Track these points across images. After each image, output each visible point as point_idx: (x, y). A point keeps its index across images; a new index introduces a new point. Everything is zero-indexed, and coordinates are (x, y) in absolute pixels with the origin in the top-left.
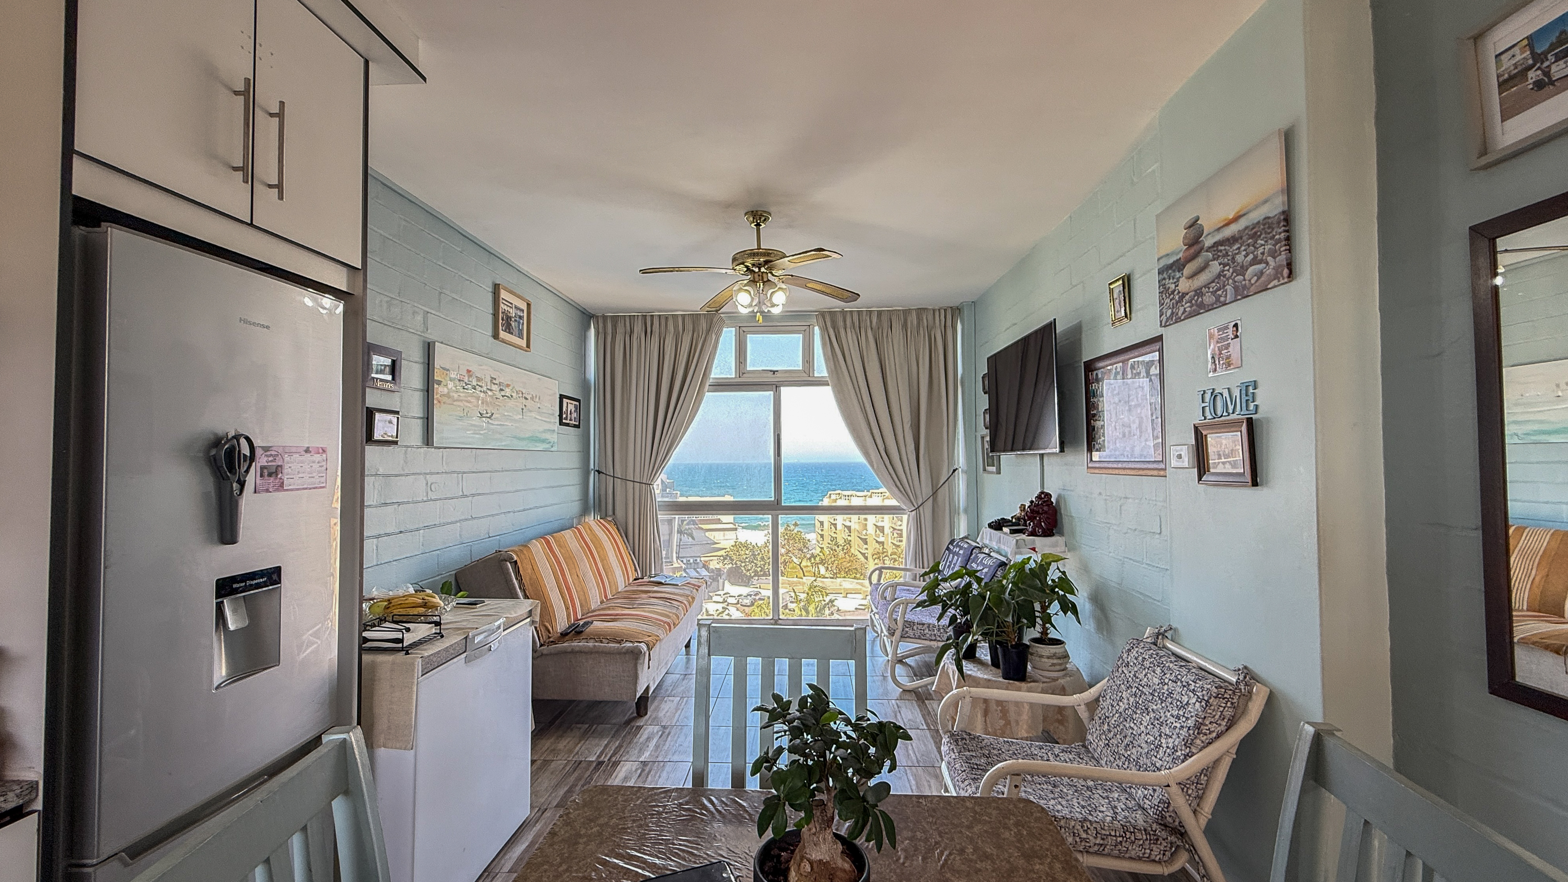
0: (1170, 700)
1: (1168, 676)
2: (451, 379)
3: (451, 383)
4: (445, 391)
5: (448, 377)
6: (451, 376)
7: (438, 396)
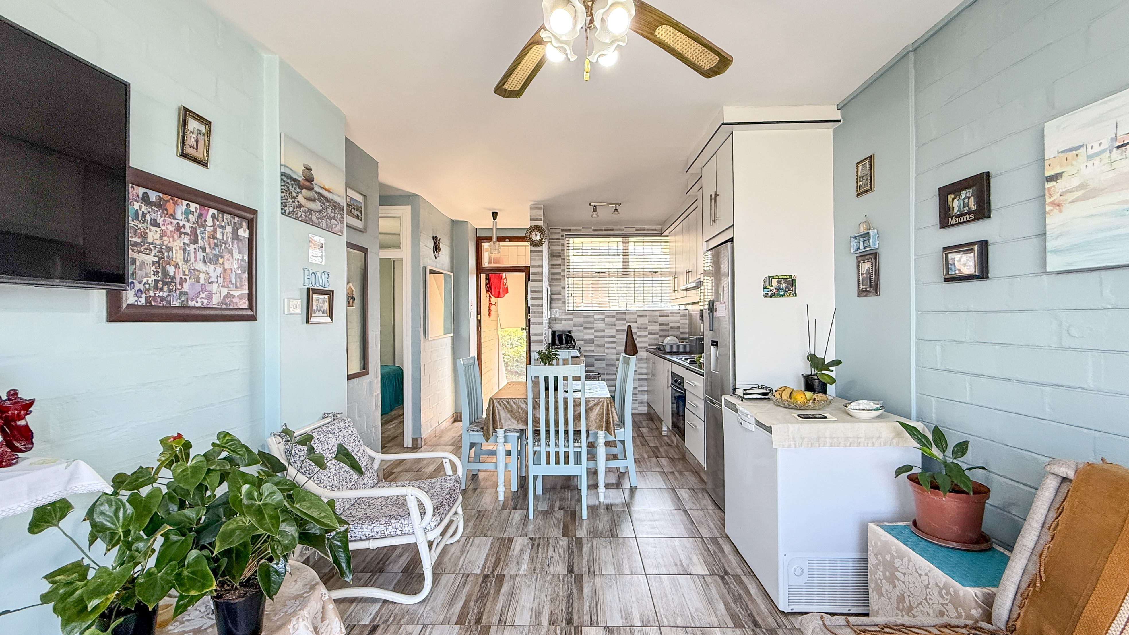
0: (346, 439)
1: (336, 432)
2: (1090, 157)
3: (1090, 164)
4: (1075, 182)
5: (1083, 157)
6: (1090, 152)
7: (1056, 197)
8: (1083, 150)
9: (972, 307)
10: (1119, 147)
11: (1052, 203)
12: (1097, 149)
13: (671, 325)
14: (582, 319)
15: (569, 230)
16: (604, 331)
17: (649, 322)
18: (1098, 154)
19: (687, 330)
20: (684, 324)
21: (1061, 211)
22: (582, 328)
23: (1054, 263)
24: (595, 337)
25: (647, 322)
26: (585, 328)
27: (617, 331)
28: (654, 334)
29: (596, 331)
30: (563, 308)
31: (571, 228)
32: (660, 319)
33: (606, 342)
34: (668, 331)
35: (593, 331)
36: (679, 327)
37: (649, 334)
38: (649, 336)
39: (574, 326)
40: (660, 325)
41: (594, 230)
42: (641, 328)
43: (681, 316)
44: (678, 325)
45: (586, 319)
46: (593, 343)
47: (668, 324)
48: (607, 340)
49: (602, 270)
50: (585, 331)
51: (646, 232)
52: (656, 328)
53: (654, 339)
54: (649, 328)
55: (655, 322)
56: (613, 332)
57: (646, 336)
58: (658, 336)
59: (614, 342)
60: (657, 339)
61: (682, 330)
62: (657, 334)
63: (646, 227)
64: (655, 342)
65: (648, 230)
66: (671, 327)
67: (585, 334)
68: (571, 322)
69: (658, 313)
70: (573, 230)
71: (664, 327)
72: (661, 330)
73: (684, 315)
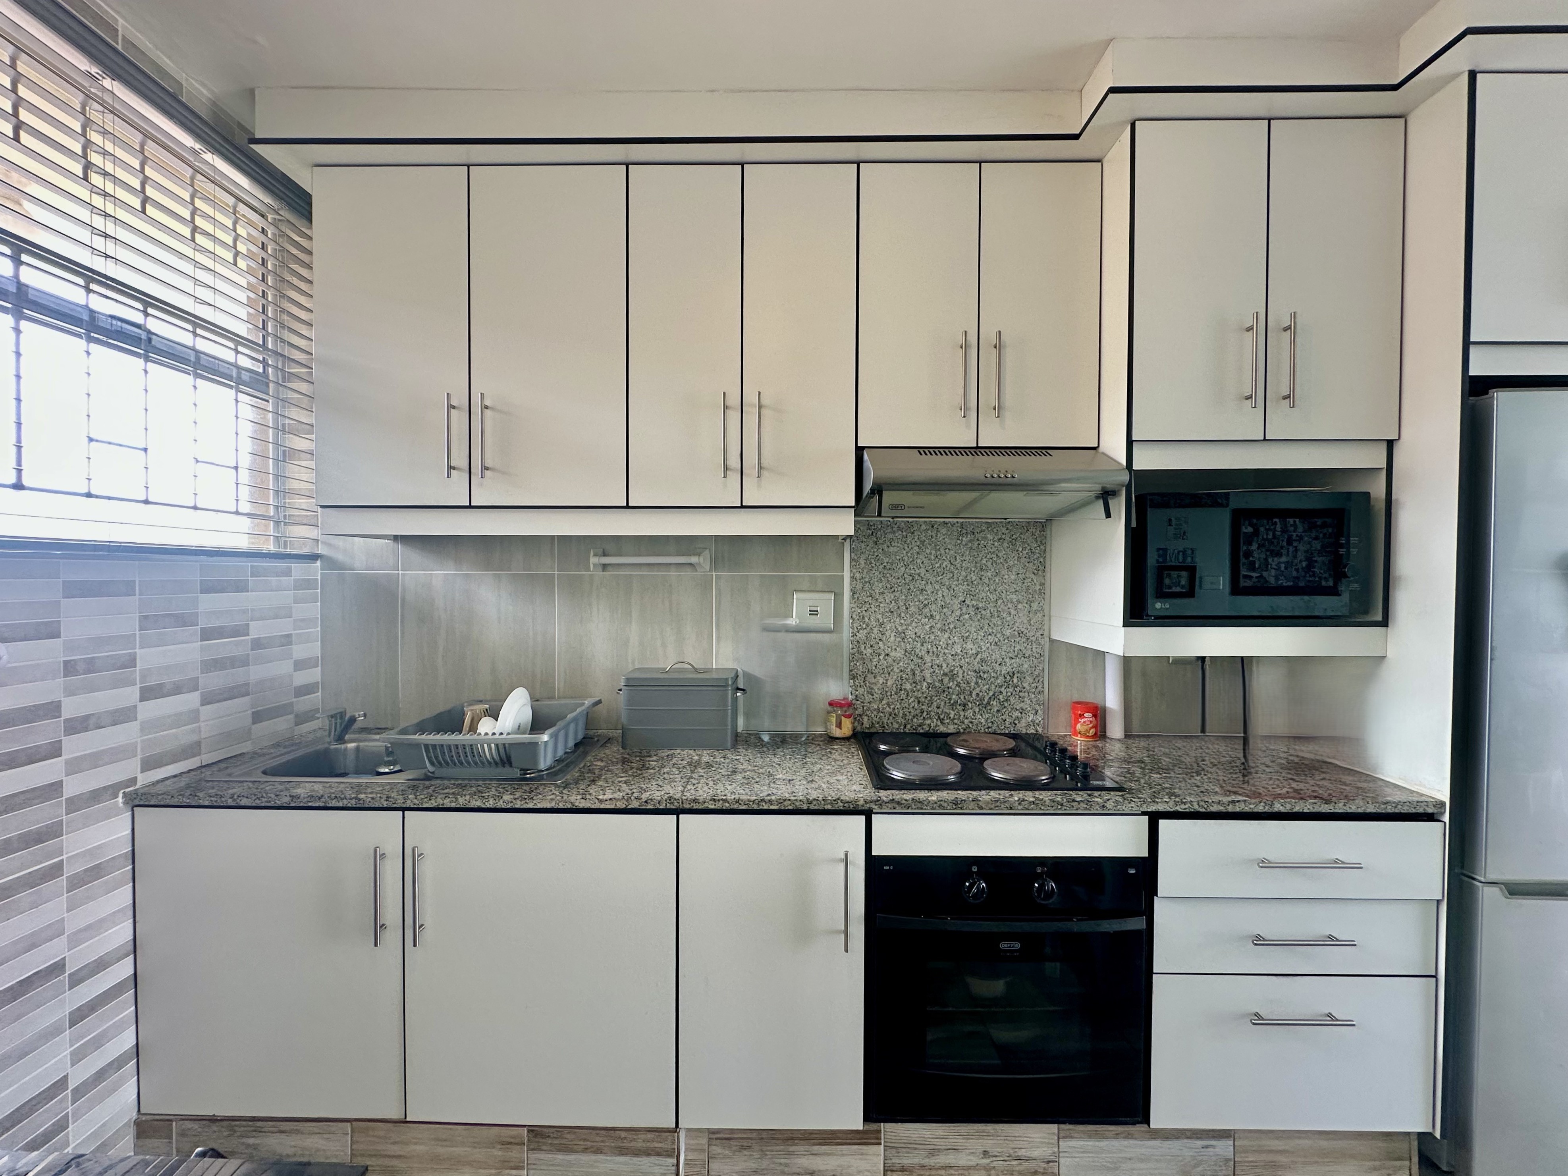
13: (257, 630)
17: (145, 622)
19: (315, 649)
28: (177, 690)
32: (208, 603)
34: (244, 662)
36: (287, 640)
37: (147, 694)
38: (150, 710)
40: (206, 635)
44: (282, 627)
47: (241, 631)
53: (177, 721)
55: (183, 621)
57: (124, 717)
58: (192, 699)
60: (194, 716)
61: (299, 651)
62: (193, 687)
64: (183, 735)
66: (257, 644)
71: (225, 647)
72: (212, 665)
73: (307, 584)
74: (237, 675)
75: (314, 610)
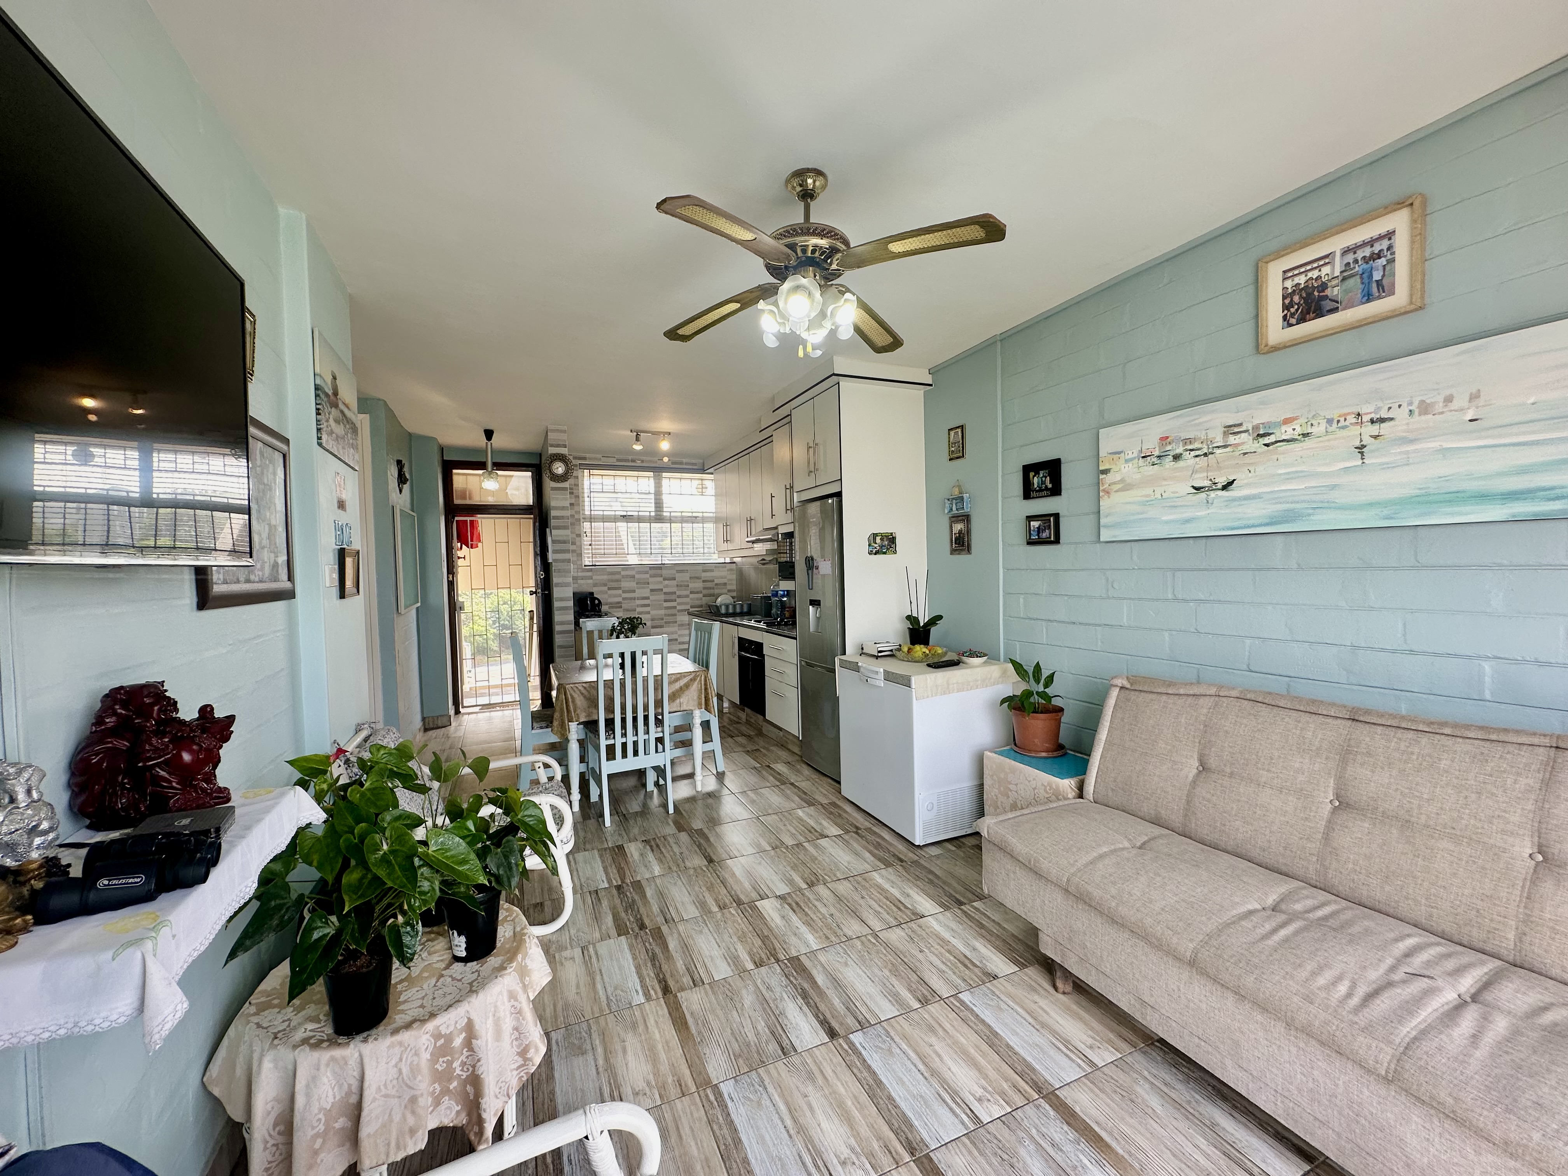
2: (1127, 461)
3: (1126, 466)
4: (1118, 478)
5: (1122, 461)
6: (1127, 457)
7: (1106, 486)
8: (1122, 455)
9: (1048, 566)
10: (1143, 457)
11: (1104, 490)
12: (1130, 456)
13: (716, 581)
14: (605, 577)
15: (584, 458)
16: (634, 591)
17: (691, 578)
18: (1132, 459)
19: (734, 587)
20: (731, 580)
21: (1109, 497)
22: (606, 588)
23: (1105, 536)
24: (624, 599)
25: (688, 579)
26: (609, 589)
27: (652, 590)
28: (697, 593)
29: (624, 592)
30: (579, 563)
31: (587, 455)
32: (704, 575)
33: (638, 606)
34: (713, 588)
35: (620, 592)
36: (725, 584)
37: (691, 593)
38: (692, 596)
39: (595, 585)
40: (704, 581)
41: (618, 460)
42: (681, 586)
43: (728, 570)
44: (725, 581)
45: (610, 577)
46: (621, 607)
47: (713, 581)
48: (638, 602)
49: (629, 514)
50: (610, 592)
51: (684, 466)
52: (699, 585)
53: (697, 599)
54: (691, 585)
55: (698, 578)
56: (646, 592)
57: (687, 596)
58: (701, 595)
59: (648, 605)
60: (701, 599)
61: (729, 587)
62: (701, 592)
63: (684, 461)
64: (698, 603)
65: (687, 464)
66: (716, 584)
67: (610, 596)
68: (590, 581)
69: (700, 568)
70: (590, 459)
71: (709, 585)
72: (705, 588)
73: (731, 570)
74: (711, 591)
75: (734, 577)
